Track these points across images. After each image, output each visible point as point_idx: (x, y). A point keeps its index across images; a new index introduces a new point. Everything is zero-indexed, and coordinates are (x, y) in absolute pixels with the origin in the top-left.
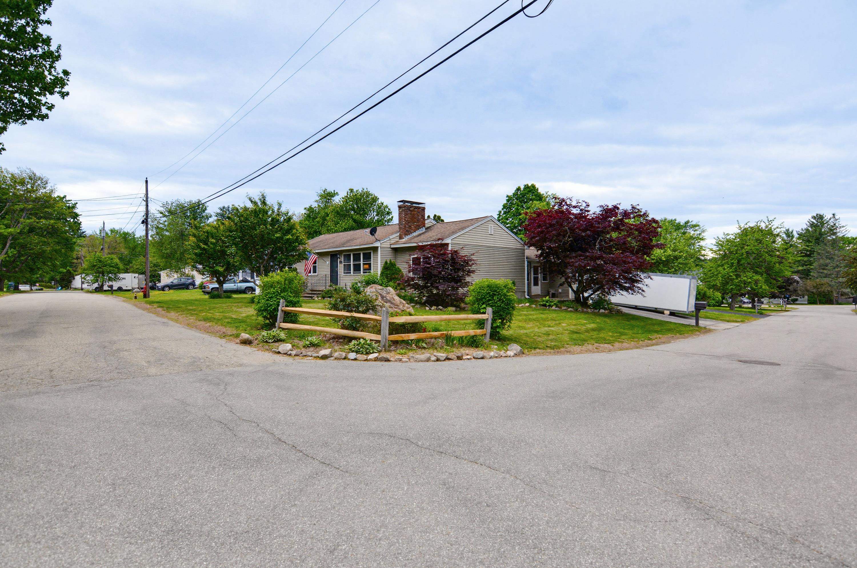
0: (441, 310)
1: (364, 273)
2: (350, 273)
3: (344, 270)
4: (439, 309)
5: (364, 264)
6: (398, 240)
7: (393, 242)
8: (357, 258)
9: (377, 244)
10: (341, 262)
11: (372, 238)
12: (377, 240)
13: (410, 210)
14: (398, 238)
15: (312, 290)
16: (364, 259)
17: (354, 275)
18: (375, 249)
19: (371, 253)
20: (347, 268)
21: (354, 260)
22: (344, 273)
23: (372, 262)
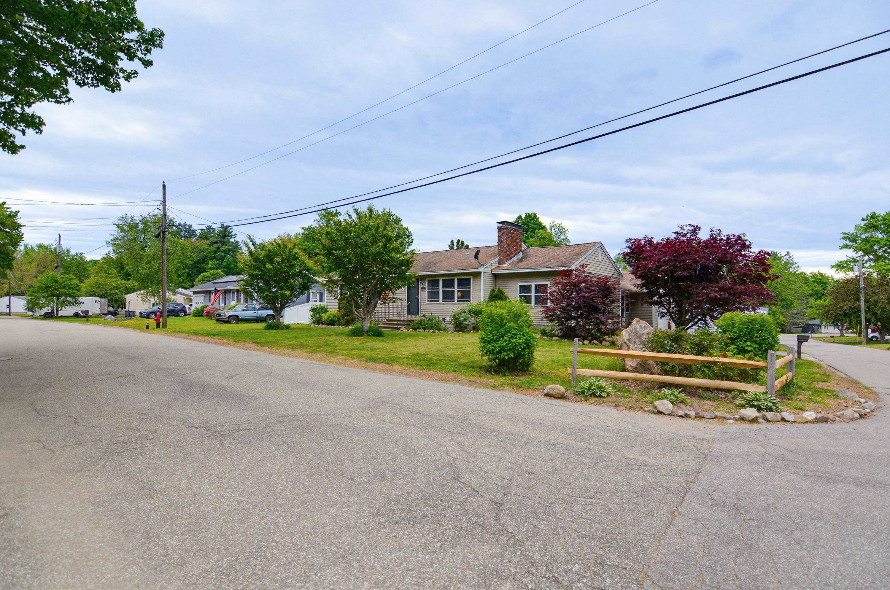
0: (596, 344)
1: (458, 301)
2: (438, 301)
3: (428, 298)
4: (594, 343)
5: (458, 291)
6: (497, 265)
7: (494, 267)
8: (448, 283)
9: (481, 269)
10: (424, 289)
11: (476, 262)
12: (481, 265)
13: (510, 233)
14: (497, 263)
15: (388, 320)
16: (459, 285)
17: (442, 304)
18: (477, 275)
19: (470, 279)
20: (433, 296)
21: (443, 286)
22: (428, 301)
23: (471, 289)
